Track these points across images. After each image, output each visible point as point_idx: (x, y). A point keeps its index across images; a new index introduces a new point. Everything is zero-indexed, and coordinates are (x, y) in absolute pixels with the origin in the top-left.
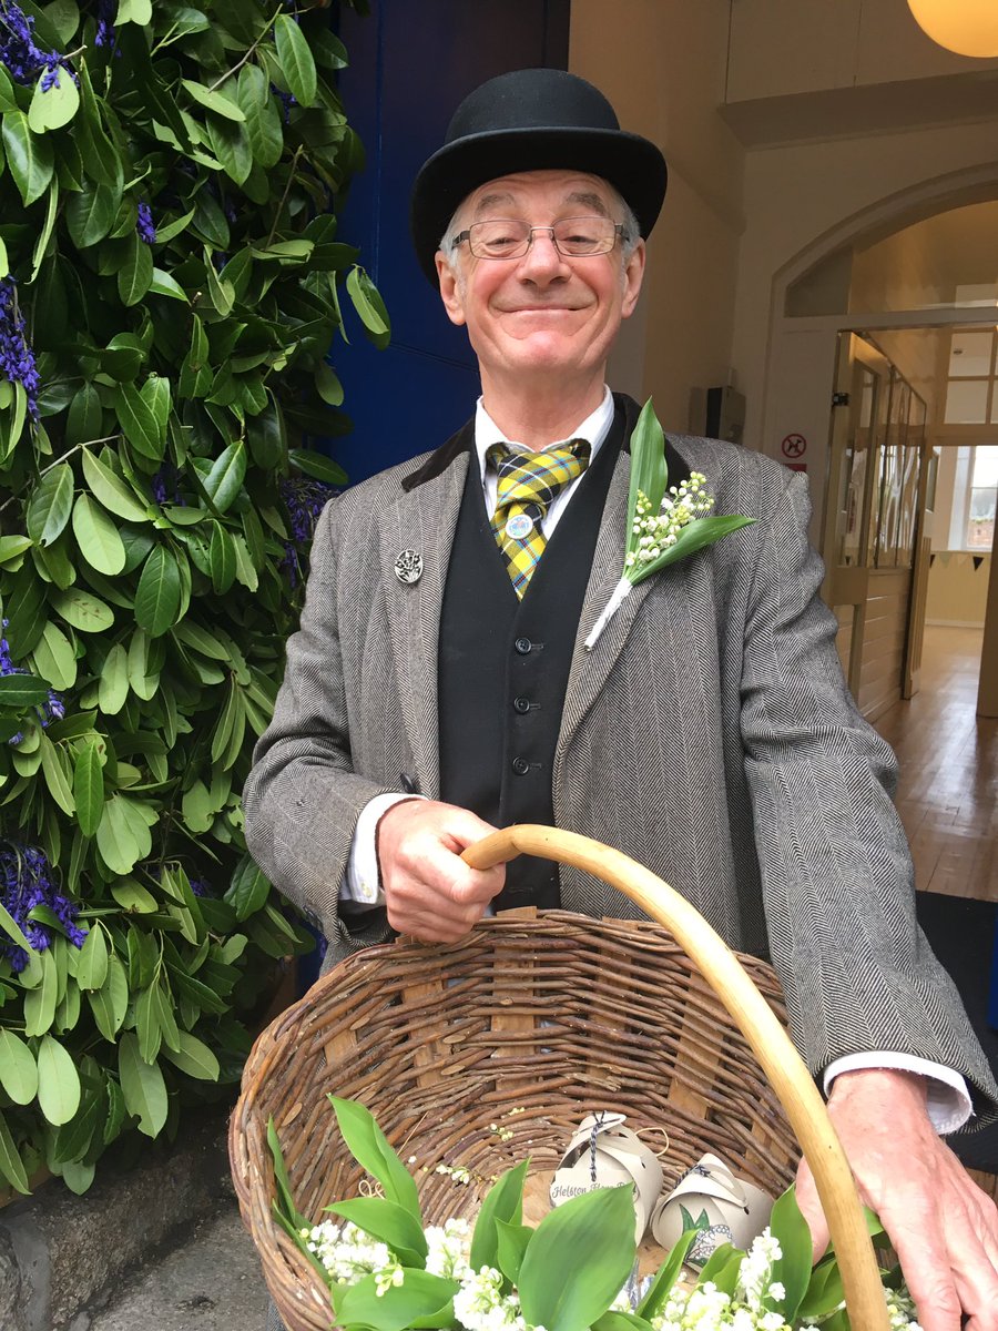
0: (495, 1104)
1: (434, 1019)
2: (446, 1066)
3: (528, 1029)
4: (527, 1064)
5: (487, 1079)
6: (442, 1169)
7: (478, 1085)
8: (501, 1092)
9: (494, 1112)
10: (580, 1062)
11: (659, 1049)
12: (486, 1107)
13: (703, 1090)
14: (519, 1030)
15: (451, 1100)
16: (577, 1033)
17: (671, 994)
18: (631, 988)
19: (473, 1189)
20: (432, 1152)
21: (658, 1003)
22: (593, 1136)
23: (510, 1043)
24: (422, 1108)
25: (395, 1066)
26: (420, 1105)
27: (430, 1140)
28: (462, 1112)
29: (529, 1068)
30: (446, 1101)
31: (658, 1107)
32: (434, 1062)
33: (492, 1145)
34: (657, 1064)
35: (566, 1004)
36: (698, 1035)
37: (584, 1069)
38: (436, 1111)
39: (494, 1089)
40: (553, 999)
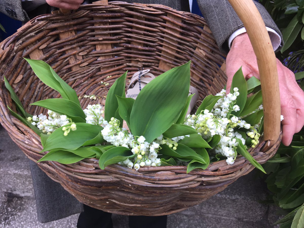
0: (101, 75)
1: (74, 46)
2: (81, 63)
3: (110, 49)
4: (111, 61)
5: (97, 67)
6: (86, 96)
7: (94, 70)
8: (102, 71)
9: (101, 78)
10: (129, 59)
11: (155, 51)
12: (98, 77)
13: (171, 62)
14: (107, 49)
15: (85, 75)
16: (127, 49)
17: (159, 31)
18: (145, 30)
19: (98, 101)
20: (81, 92)
21: (155, 35)
22: (139, 77)
23: (104, 54)
24: (75, 78)
25: (61, 64)
26: (74, 77)
27: (80, 88)
28: (90, 79)
29: (111, 63)
30: (83, 75)
31: (155, 71)
32: (77, 62)
33: (102, 88)
34: (155, 56)
35: (122, 39)
36: (169, 44)
37: (130, 62)
38: (80, 79)
39: (100, 71)
40: (117, 37)
